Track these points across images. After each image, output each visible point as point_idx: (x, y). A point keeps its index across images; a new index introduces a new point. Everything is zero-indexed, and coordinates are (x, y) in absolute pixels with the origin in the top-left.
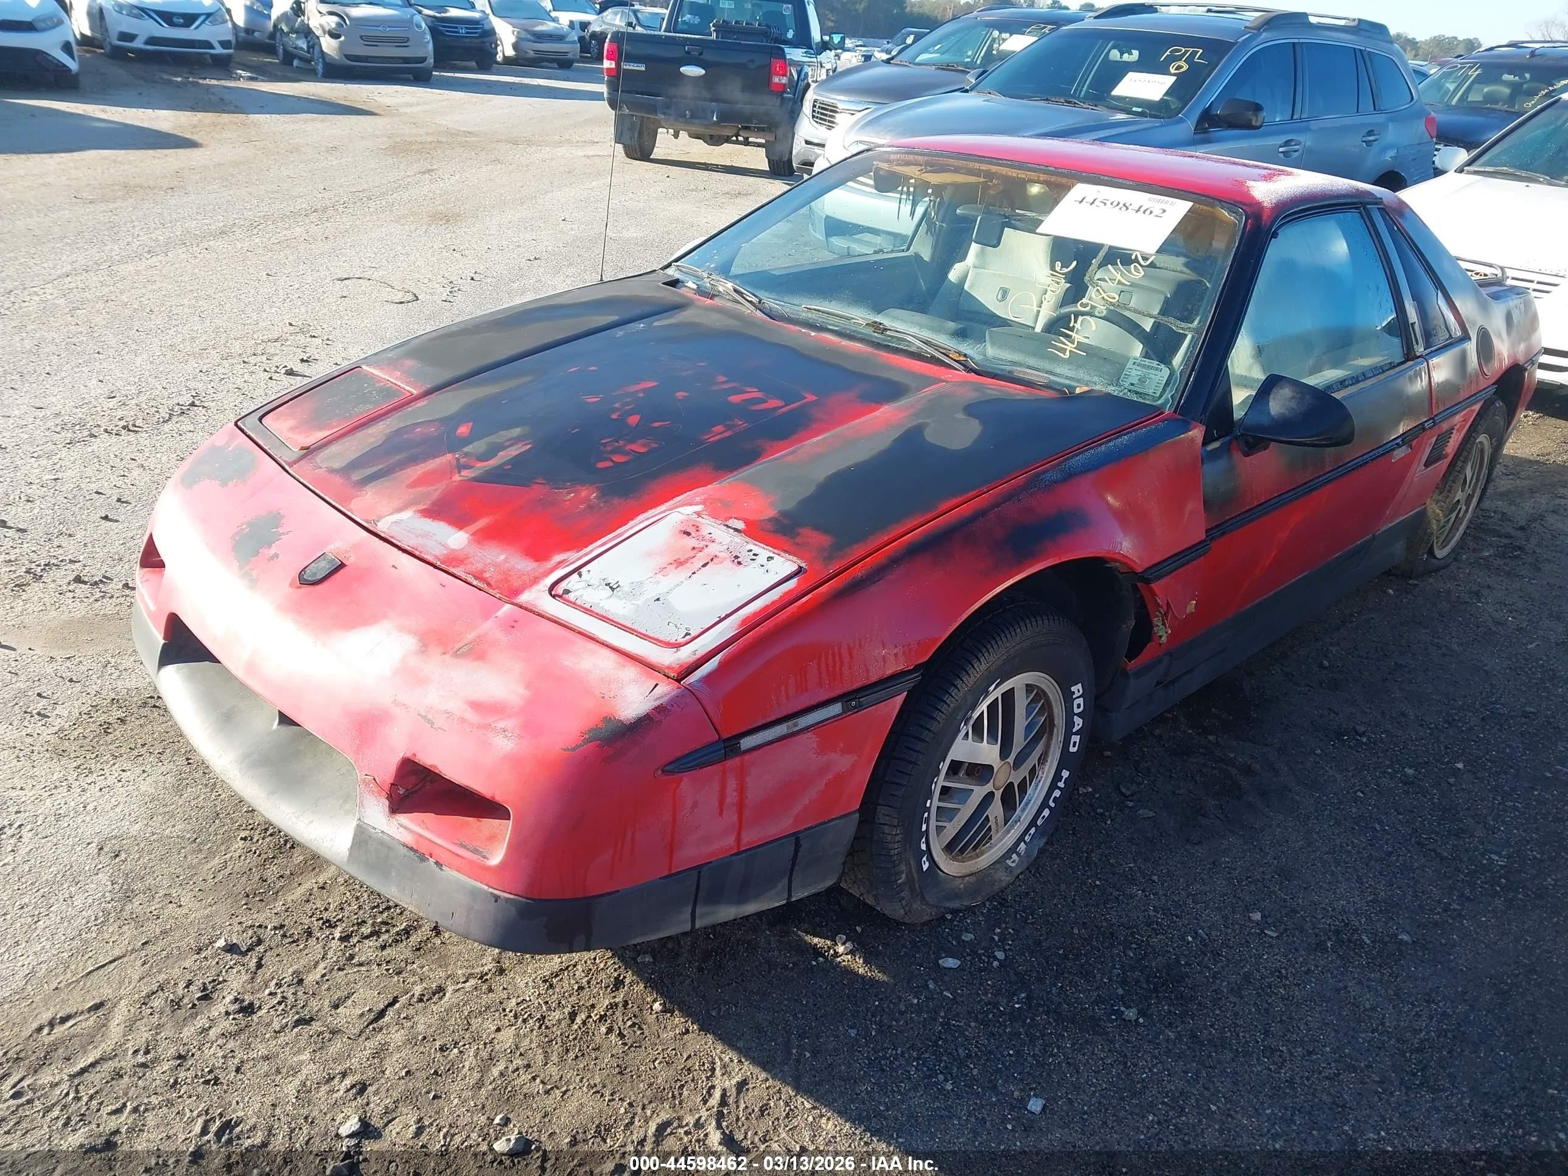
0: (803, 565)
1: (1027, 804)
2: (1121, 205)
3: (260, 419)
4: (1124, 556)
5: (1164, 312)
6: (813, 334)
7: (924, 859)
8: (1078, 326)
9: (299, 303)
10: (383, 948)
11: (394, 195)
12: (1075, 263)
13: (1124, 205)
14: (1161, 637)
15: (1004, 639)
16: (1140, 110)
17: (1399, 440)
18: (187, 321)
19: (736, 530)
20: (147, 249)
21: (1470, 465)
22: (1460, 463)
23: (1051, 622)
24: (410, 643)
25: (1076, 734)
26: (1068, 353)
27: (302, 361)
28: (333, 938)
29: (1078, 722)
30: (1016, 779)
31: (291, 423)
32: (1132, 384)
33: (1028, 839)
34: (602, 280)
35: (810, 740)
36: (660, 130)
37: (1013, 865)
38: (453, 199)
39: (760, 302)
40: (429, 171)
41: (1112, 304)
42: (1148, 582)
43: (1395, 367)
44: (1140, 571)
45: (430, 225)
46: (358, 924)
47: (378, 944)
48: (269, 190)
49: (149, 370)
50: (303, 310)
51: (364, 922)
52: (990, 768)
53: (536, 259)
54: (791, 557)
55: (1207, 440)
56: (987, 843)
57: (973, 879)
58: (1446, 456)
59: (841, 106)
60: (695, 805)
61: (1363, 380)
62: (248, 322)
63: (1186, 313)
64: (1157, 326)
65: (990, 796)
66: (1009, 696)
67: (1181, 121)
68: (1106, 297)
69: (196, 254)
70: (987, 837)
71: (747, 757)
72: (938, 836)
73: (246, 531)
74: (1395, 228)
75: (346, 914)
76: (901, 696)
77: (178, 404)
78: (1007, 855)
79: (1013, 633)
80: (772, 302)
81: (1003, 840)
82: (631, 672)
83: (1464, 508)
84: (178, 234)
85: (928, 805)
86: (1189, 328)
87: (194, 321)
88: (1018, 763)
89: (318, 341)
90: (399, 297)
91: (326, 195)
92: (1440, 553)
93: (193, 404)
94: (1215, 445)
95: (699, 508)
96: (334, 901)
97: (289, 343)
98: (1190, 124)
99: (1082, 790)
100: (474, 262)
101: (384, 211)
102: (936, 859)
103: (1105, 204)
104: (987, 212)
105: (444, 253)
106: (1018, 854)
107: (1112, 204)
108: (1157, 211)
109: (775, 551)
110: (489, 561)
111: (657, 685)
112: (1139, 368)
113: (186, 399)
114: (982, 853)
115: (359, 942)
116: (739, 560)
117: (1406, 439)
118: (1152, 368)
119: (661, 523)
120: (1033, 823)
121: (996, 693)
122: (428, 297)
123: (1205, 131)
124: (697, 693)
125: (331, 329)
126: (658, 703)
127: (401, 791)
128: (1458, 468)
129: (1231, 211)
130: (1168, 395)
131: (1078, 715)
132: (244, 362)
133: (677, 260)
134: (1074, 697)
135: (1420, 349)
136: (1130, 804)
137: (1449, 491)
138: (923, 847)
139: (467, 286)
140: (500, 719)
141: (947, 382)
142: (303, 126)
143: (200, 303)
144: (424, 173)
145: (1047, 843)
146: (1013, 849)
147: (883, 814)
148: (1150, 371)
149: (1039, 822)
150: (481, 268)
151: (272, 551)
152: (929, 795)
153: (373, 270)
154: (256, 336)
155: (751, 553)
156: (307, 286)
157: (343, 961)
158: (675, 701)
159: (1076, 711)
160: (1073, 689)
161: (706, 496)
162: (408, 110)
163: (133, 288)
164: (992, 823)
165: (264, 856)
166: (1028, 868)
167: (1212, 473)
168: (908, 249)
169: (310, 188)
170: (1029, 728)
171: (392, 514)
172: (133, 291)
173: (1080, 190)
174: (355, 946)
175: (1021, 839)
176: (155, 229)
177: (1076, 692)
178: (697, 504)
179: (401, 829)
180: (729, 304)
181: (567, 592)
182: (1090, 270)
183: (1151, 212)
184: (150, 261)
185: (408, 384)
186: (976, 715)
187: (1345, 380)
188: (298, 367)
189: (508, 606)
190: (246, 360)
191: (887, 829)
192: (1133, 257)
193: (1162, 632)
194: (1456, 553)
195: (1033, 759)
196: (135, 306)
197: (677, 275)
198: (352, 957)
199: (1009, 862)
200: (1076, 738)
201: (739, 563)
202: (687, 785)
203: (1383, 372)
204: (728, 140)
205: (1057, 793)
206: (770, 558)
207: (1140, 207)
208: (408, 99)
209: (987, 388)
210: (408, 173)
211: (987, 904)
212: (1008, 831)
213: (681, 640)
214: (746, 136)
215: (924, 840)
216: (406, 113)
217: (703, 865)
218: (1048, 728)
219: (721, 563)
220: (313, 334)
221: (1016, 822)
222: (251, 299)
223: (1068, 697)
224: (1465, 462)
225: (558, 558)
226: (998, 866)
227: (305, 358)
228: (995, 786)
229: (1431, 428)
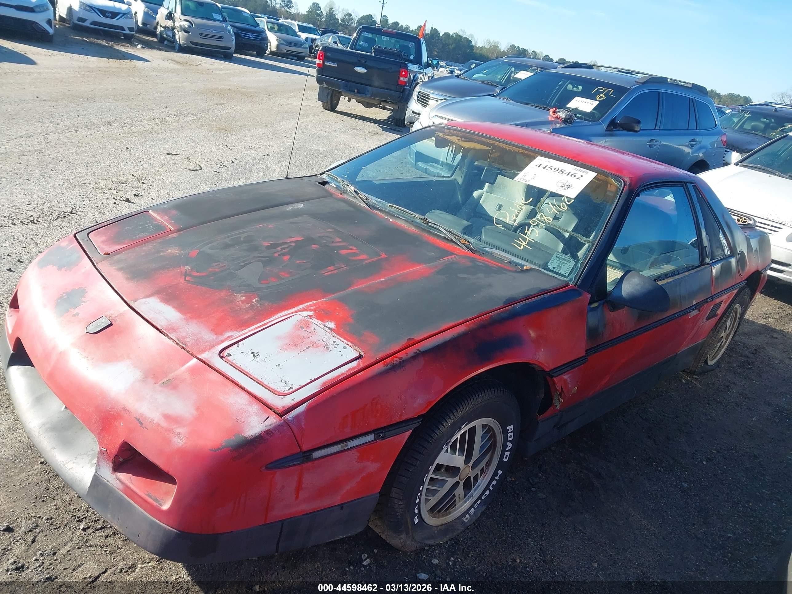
0: (362, 354)
1: (477, 487)
2: (559, 171)
3: (88, 234)
4: (540, 362)
5: (575, 230)
6: (391, 220)
7: (416, 517)
8: (529, 233)
9: (140, 165)
10: (106, 537)
11: (201, 114)
12: (532, 199)
13: (561, 171)
14: (556, 406)
15: (472, 400)
16: (580, 116)
17: (694, 307)
18: (79, 167)
19: (329, 328)
20: (67, 128)
21: (729, 319)
22: (724, 319)
23: (499, 391)
24: (138, 374)
25: (508, 451)
26: (522, 247)
27: (135, 195)
28: (79, 529)
29: (510, 445)
30: (472, 475)
31: (104, 238)
32: (554, 268)
33: (476, 506)
34: (287, 177)
35: (354, 454)
36: (341, 97)
37: (466, 521)
38: (231, 120)
39: (367, 199)
40: (222, 104)
41: (549, 223)
42: (552, 377)
43: (694, 268)
44: (548, 370)
45: (216, 132)
46: (95, 521)
47: (104, 535)
48: (137, 104)
49: (53, 192)
50: (141, 168)
51: (98, 520)
52: (458, 469)
53: (267, 155)
54: (357, 348)
55: (591, 302)
56: (453, 507)
57: (443, 527)
58: (717, 315)
59: (431, 96)
60: (283, 487)
61: (677, 275)
62: (111, 171)
63: (587, 232)
64: (571, 237)
65: (457, 484)
66: (472, 431)
67: (600, 124)
68: (546, 219)
69: (92, 133)
70: (454, 504)
71: (316, 462)
72: (425, 504)
73: (65, 297)
74: (701, 197)
75: (90, 513)
76: (409, 432)
77: (64, 212)
78: (463, 515)
79: (477, 397)
80: (373, 199)
81: (462, 506)
82: (255, 408)
83: (725, 340)
84: (85, 122)
85: (421, 489)
86: (588, 241)
87: (83, 168)
88: (474, 467)
89: (145, 186)
90: (193, 167)
91: (167, 110)
92: (710, 363)
93: (71, 212)
94: (595, 305)
95: (311, 313)
96: (84, 506)
97: (130, 185)
98: (604, 126)
99: (509, 479)
100: (235, 153)
101: (194, 122)
102: (423, 516)
103: (551, 169)
104: (490, 165)
105: (221, 147)
106: (470, 515)
107: (555, 169)
108: (578, 176)
109: (348, 343)
110: (190, 332)
111: (269, 417)
112: (558, 259)
113: (68, 209)
114: (450, 513)
115: (93, 532)
116: (328, 346)
117: (698, 306)
118: (565, 260)
119: (289, 320)
120: (480, 498)
121: (465, 429)
122: (207, 168)
123: (611, 130)
124: (291, 425)
125: (154, 180)
126: (267, 428)
127: (121, 459)
128: (723, 321)
129: (616, 180)
130: (572, 276)
131: (510, 441)
132: (104, 193)
133: (328, 171)
134: (508, 432)
135: (708, 260)
136: (533, 489)
137: (718, 332)
138: (416, 511)
139: (229, 165)
140: (178, 427)
141: (457, 255)
142: (162, 74)
143: (88, 159)
144: (218, 104)
145: (486, 509)
146: (467, 512)
147: (395, 492)
148: (565, 262)
149: (483, 498)
150: (238, 157)
151: (76, 311)
152: (422, 484)
153: (182, 151)
154: (113, 180)
155: (335, 344)
156: (146, 156)
157: (81, 543)
158: (277, 428)
159: (509, 439)
160: (508, 428)
161: (316, 306)
162: (218, 72)
163: (55, 147)
164: (457, 497)
165: (51, 475)
166: (474, 523)
167: (592, 320)
168: (451, 176)
169: (159, 106)
170: (482, 448)
171: (144, 298)
172: (54, 149)
173: (539, 160)
174: (90, 534)
175: (472, 506)
176: (74, 118)
177: (510, 429)
178: (311, 311)
179: (117, 481)
180: (350, 199)
181: (229, 355)
182: (539, 203)
183: (575, 176)
184: (67, 134)
185: (170, 224)
186: (453, 440)
187: (668, 274)
188: (132, 199)
189: (195, 360)
190: (105, 192)
191: (396, 501)
192: (563, 199)
193: (558, 403)
194: (718, 364)
195: (483, 464)
196: (53, 157)
197: (327, 179)
198: (87, 541)
199: (464, 519)
200: (507, 454)
201: (328, 349)
202: (279, 476)
203: (688, 270)
204: (375, 106)
205: (494, 482)
206: (345, 348)
207: (570, 173)
208: (219, 66)
209: (477, 261)
210: (211, 104)
211: (449, 542)
212: (466, 502)
213: (287, 392)
214: (384, 105)
215: (417, 507)
216: (216, 74)
217: (285, 520)
218: (493, 447)
219: (318, 347)
220: (144, 182)
221: (470, 497)
222: (115, 160)
223: (505, 432)
224: (727, 318)
225: (228, 334)
226: (458, 521)
227: (137, 194)
228: (460, 479)
229: (710, 301)
